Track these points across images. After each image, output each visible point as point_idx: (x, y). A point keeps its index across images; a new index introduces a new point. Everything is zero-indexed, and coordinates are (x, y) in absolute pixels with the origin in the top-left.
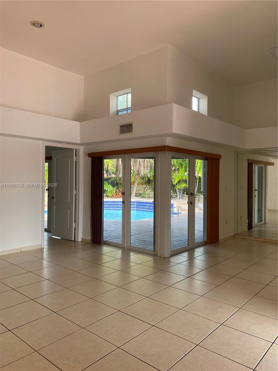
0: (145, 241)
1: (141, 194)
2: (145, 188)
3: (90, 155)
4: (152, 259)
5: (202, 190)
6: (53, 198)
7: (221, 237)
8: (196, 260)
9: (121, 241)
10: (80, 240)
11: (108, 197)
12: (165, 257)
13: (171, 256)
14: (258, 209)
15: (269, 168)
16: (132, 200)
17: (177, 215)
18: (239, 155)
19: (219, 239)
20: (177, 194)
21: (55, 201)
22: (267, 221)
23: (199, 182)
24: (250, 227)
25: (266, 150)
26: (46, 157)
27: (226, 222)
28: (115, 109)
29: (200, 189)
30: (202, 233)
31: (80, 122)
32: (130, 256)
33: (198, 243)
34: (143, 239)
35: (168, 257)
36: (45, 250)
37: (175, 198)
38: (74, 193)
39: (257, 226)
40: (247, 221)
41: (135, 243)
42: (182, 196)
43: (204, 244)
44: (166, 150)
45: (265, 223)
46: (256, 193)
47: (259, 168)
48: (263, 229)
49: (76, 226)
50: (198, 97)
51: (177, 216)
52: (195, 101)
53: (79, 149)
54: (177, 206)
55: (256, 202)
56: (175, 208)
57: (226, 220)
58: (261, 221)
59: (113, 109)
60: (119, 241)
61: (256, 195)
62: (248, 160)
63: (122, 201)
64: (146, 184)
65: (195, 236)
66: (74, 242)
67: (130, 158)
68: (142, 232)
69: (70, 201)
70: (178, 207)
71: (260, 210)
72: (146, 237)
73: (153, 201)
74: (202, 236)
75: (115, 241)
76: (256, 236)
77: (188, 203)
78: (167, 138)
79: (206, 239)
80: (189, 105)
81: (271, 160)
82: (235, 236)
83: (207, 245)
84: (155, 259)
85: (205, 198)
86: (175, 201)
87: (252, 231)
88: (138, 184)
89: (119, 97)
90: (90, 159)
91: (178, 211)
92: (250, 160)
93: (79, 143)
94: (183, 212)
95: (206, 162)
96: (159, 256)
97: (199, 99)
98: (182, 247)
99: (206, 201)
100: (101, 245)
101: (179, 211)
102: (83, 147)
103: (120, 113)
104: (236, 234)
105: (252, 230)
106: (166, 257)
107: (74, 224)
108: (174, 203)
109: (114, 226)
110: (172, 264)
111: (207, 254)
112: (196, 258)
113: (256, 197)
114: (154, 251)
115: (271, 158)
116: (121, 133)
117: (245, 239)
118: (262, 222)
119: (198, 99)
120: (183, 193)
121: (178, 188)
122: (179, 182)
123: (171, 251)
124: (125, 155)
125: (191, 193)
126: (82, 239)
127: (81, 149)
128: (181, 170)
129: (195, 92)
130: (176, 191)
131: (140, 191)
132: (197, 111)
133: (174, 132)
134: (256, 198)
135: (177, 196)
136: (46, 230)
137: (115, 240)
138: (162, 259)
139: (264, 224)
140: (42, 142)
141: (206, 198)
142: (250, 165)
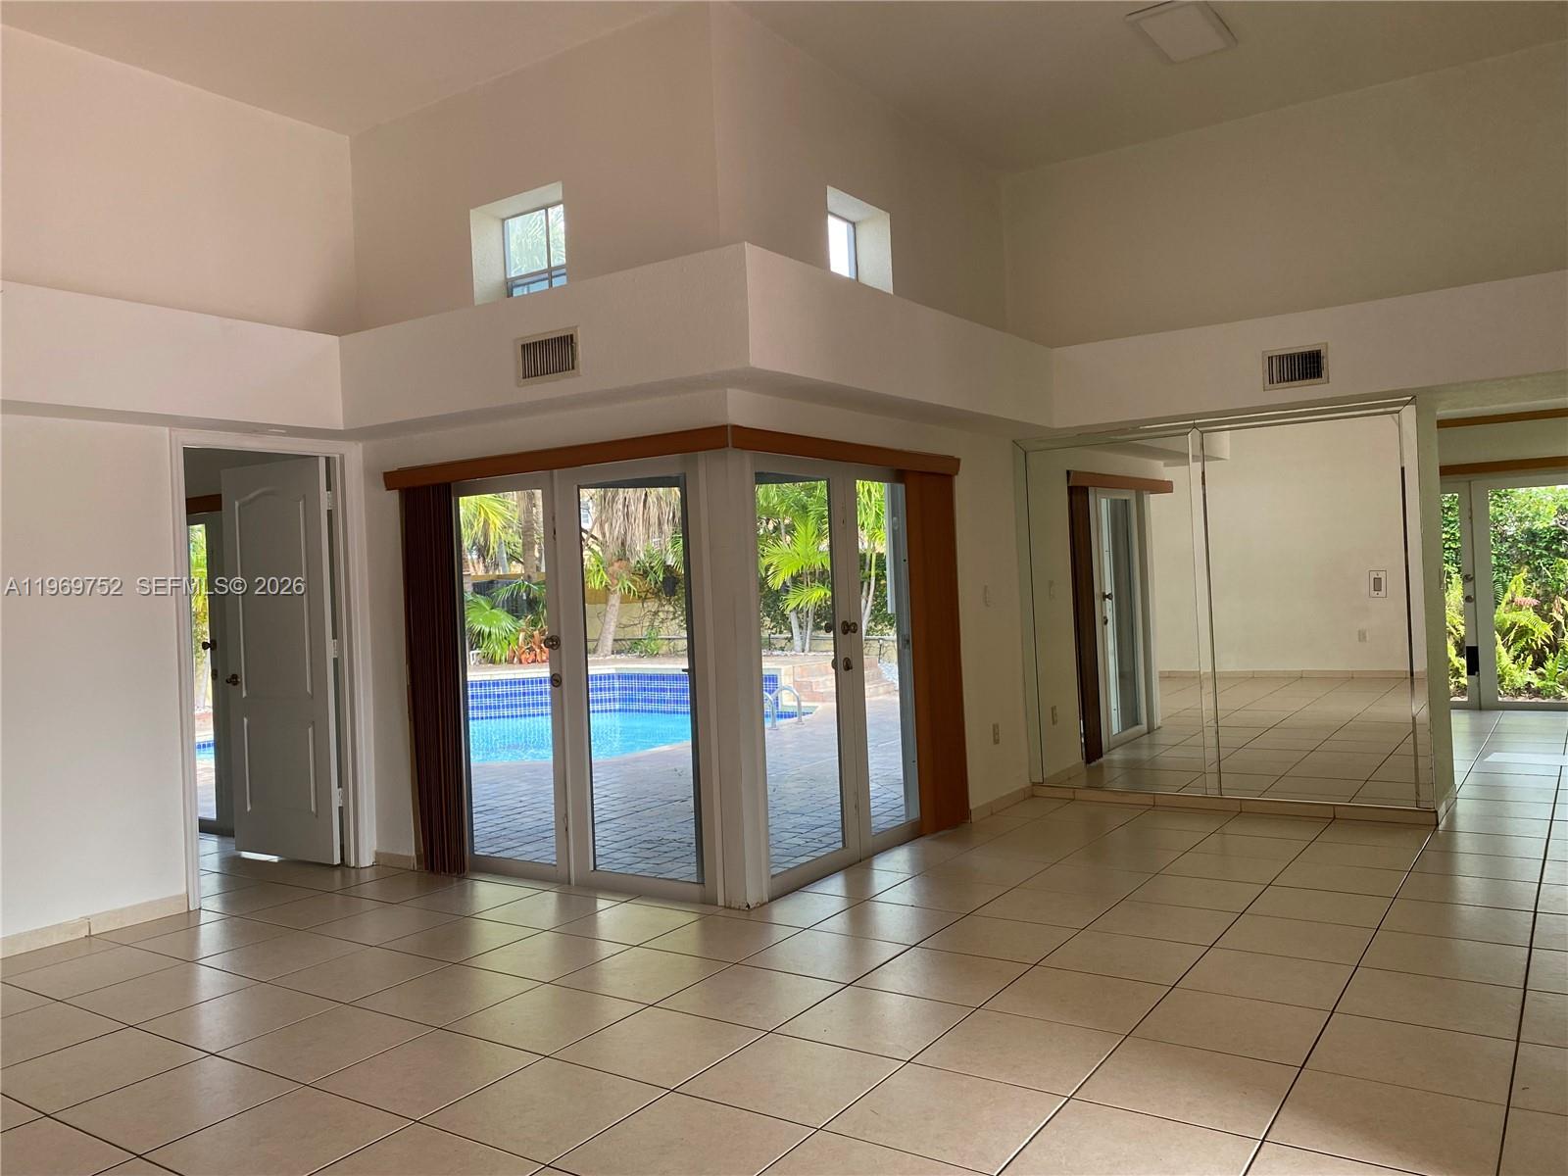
0: (661, 841)
1: (637, 642)
2: (656, 613)
3: (391, 480)
4: (693, 917)
5: (890, 609)
6: (234, 680)
7: (978, 797)
8: (879, 907)
9: (554, 850)
10: (367, 859)
11: (493, 661)
12: (748, 906)
13: (771, 900)
14: (1122, 676)
15: (1155, 502)
16: (593, 670)
17: (796, 719)
18: (1030, 455)
19: (972, 807)
20: (792, 632)
21: (244, 695)
22: (1158, 721)
23: (877, 575)
24: (1093, 748)
25: (1135, 430)
26: (188, 500)
27: (996, 733)
28: (498, 277)
29: (882, 607)
30: (901, 789)
31: (340, 336)
32: (594, 912)
33: (888, 830)
34: (654, 836)
35: (762, 905)
36: (204, 917)
37: (782, 649)
38: (331, 654)
39: (1121, 744)
40: (1078, 726)
41: (617, 855)
42: (811, 639)
43: (909, 834)
44: (728, 446)
45: (1150, 730)
46: (1108, 609)
47: (1114, 504)
48: (1144, 754)
49: (345, 797)
50: (854, 220)
51: (796, 723)
52: (837, 233)
53: (342, 457)
54: (794, 681)
55: (1111, 645)
56: (784, 692)
57: (996, 727)
58: (1136, 722)
59: (485, 275)
60: (545, 853)
61: (1110, 615)
62: (1068, 472)
63: (548, 675)
64: (656, 595)
65: (872, 805)
66: (343, 875)
67: (576, 487)
68: (649, 805)
69: (312, 690)
70: (799, 686)
71: (1127, 678)
72: (665, 824)
73: (687, 667)
74: (902, 801)
75: (526, 853)
76: (1118, 786)
77: (835, 665)
78: (729, 390)
79: (915, 814)
80: (815, 250)
81: (1162, 470)
82: (1033, 793)
83: (921, 836)
84: (703, 918)
85: (903, 642)
86: (782, 663)
87: (1101, 766)
88: (624, 600)
89: (510, 220)
90: (394, 497)
91: (799, 704)
92: (1076, 472)
93: (342, 428)
94: (820, 706)
95: (901, 488)
96: (721, 902)
97: (854, 224)
98: (818, 854)
99: (908, 652)
100: (463, 878)
101: (803, 704)
102: (360, 445)
103: (517, 292)
104: (1041, 784)
105: (1101, 760)
106: (752, 902)
107: (336, 791)
108: (780, 669)
109: (524, 786)
110: (779, 933)
111: (927, 874)
112: (878, 898)
113: (1110, 623)
114: (701, 882)
115: (1161, 463)
116: (524, 377)
117: (1073, 800)
118: (1137, 728)
119: (851, 226)
120: (817, 627)
121: (793, 605)
122: (796, 580)
123: (773, 876)
124: (552, 476)
125: (845, 623)
126: (377, 854)
127: (354, 458)
128: (800, 528)
129: (834, 197)
130: (785, 618)
131: (635, 628)
132: (850, 279)
133: (758, 367)
134: (1110, 629)
135: (792, 638)
136: (205, 827)
137: (528, 848)
138: (734, 913)
139: (1149, 733)
140: (167, 429)
141: (908, 641)
142: (1078, 494)
